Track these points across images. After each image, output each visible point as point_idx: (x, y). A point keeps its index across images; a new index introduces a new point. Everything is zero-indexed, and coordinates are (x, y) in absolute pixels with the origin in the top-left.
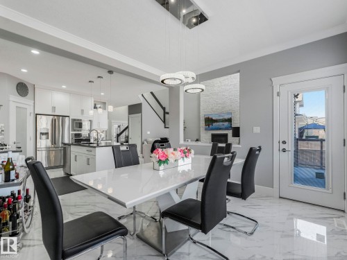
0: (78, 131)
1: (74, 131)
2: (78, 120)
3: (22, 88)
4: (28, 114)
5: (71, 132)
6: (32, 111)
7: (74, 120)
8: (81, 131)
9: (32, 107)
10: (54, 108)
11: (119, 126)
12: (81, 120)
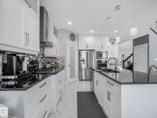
0: (100, 59)
1: (98, 58)
2: (100, 52)
3: (73, 37)
4: (76, 50)
5: (96, 60)
6: (77, 49)
7: (97, 52)
8: (101, 59)
9: (77, 46)
10: (87, 46)
11: (123, 56)
12: (101, 52)
